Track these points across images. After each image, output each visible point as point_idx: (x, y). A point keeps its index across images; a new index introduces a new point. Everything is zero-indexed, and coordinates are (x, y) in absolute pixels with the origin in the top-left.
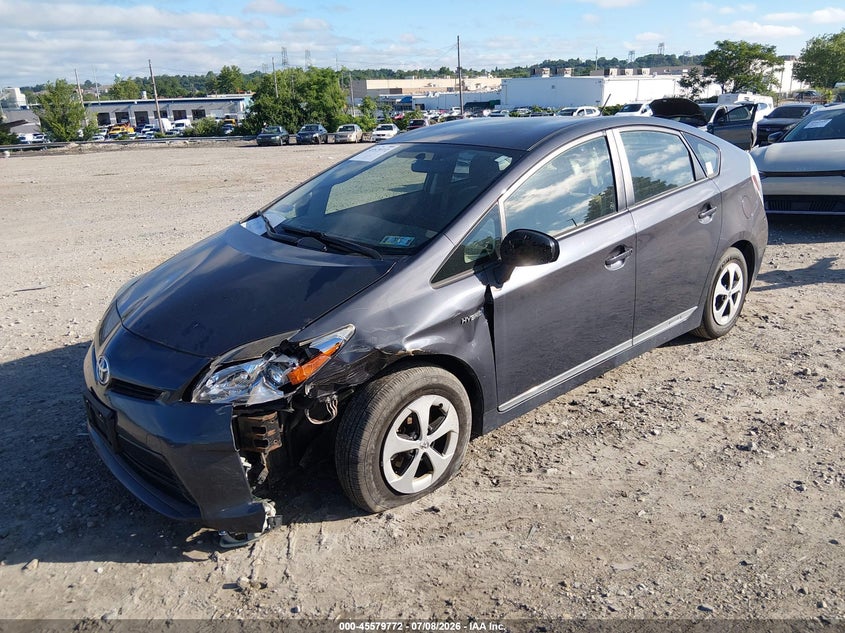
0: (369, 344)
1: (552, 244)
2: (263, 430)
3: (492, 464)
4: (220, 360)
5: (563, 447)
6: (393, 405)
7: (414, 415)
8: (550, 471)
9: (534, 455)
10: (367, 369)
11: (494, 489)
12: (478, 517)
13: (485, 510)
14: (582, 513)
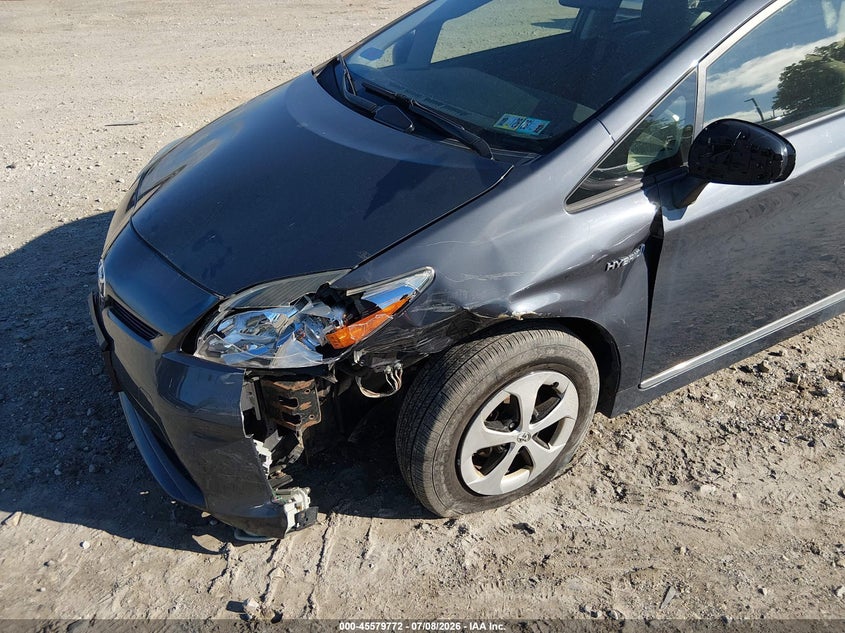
0: (453, 301)
1: (784, 151)
2: (294, 403)
3: (619, 460)
4: (233, 300)
5: (726, 447)
6: (484, 387)
7: (514, 399)
8: (705, 488)
9: (681, 454)
10: (448, 334)
11: (618, 505)
12: (591, 552)
13: (600, 541)
14: (747, 575)
